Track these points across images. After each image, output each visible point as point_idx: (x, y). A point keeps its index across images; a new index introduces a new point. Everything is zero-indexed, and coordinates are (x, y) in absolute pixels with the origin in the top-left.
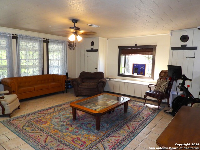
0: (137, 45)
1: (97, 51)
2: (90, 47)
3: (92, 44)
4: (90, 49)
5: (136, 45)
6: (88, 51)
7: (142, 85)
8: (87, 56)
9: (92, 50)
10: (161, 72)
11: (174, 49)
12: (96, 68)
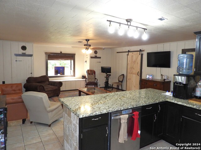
1: (31, 56)
2: (21, 51)
3: (24, 48)
4: (21, 54)
5: (61, 52)
6: (17, 55)
7: (71, 81)
8: (16, 61)
9: (24, 55)
10: (88, 71)
11: (92, 57)
12: (31, 73)
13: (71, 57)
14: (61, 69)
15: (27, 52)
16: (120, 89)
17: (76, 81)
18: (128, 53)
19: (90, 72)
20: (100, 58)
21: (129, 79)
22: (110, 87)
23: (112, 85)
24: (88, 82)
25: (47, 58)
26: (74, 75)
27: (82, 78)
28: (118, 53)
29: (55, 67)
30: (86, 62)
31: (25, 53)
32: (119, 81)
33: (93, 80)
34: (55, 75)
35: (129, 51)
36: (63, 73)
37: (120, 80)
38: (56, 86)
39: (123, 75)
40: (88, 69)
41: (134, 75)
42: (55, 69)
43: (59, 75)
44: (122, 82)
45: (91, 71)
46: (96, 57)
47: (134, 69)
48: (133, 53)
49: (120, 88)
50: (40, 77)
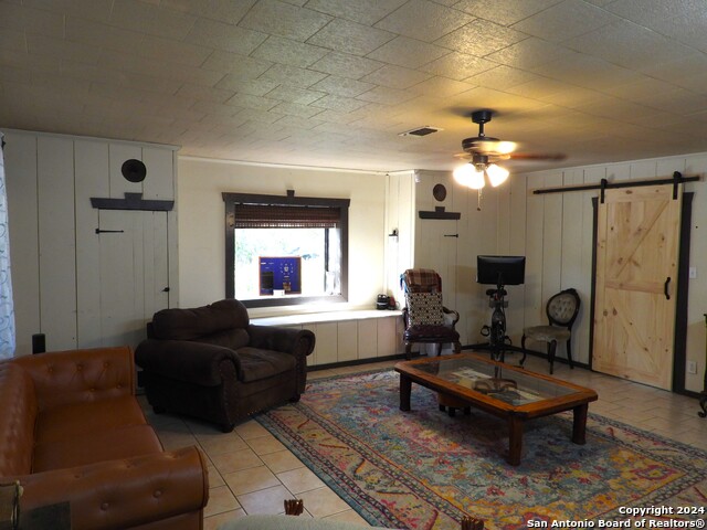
0: (296, 195)
1: (166, 206)
2: (122, 187)
4: (123, 197)
5: (291, 193)
6: (99, 203)
7: (337, 322)
8: (98, 231)
9: (133, 202)
10: (411, 274)
11: (423, 215)
12: (167, 290)
13: (331, 212)
14: (286, 269)
15: (149, 189)
16: (562, 361)
17: (358, 320)
18: (600, 191)
19: (418, 281)
20: (456, 216)
21: (605, 313)
22: (513, 350)
23: (524, 338)
24: (414, 327)
25: (231, 221)
26: (344, 295)
27: (379, 308)
28: (538, 192)
29: (262, 259)
30: (395, 233)
31: (141, 194)
32: (551, 320)
33: (433, 319)
34: (262, 293)
35: (605, 185)
36: (294, 285)
37: (556, 318)
38: (289, 352)
39: (572, 292)
40: (410, 265)
41: (640, 295)
42: (262, 268)
43: (278, 294)
44: (570, 324)
45: (424, 275)
46: (440, 214)
47: (636, 264)
48: (629, 192)
49: (560, 352)
50: (208, 306)
